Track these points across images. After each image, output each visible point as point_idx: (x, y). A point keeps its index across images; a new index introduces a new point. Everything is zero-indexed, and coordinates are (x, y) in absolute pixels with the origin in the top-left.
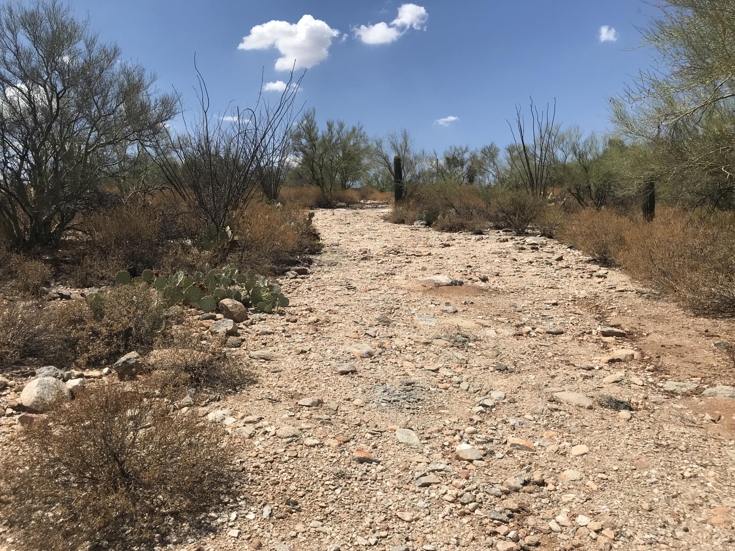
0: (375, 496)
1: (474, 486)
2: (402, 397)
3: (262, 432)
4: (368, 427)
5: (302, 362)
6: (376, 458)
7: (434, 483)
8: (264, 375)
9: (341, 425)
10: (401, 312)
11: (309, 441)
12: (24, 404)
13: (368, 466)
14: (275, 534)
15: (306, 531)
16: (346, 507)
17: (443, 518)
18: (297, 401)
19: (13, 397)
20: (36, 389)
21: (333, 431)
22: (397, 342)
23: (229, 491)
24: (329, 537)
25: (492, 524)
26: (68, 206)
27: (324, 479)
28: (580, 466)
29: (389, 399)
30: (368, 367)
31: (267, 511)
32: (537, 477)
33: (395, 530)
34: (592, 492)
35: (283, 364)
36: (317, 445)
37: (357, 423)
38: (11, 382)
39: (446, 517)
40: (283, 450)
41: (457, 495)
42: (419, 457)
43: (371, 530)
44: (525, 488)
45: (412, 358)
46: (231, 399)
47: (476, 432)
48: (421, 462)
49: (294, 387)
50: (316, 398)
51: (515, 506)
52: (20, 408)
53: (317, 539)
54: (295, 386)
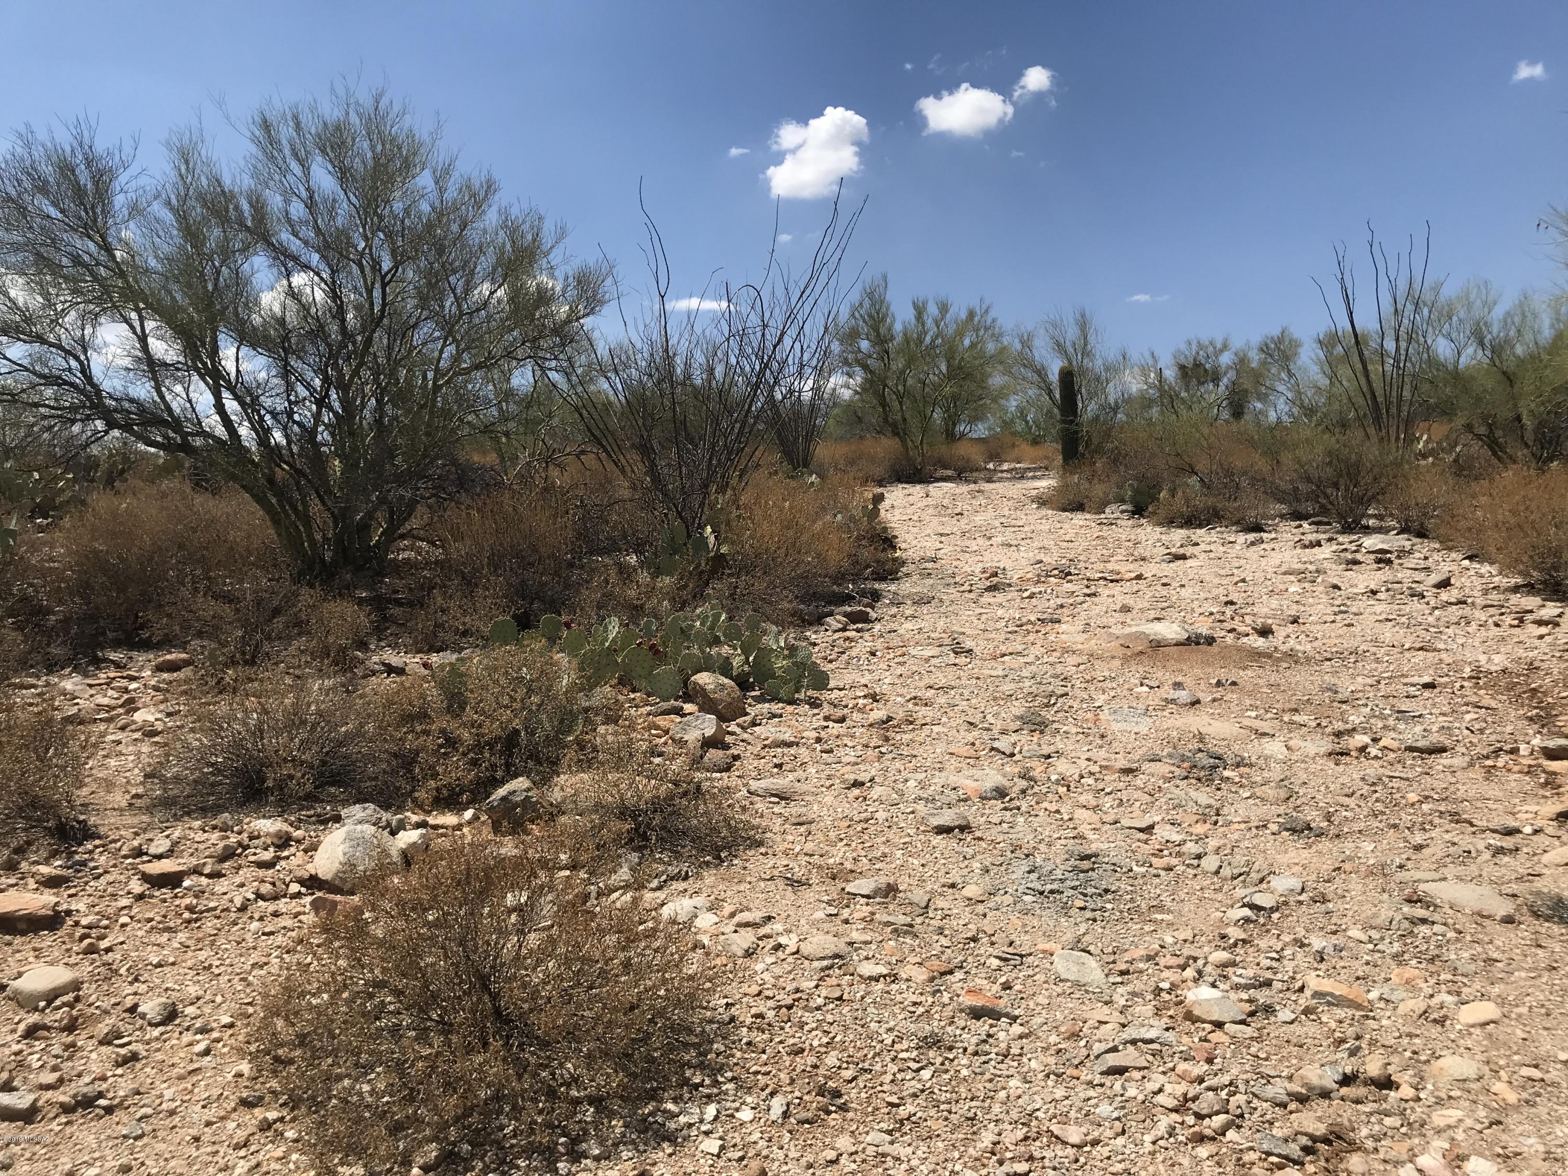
0: (1004, 1088)
1: (1226, 1079)
2: (1068, 883)
3: (770, 946)
4: (993, 944)
5: (855, 805)
6: (1009, 1010)
7: (1135, 1068)
8: (776, 828)
9: (936, 937)
10: (1071, 702)
11: (868, 969)
12: (320, 876)
13: (991, 1026)
14: (792, 1154)
15: (856, 1153)
16: (942, 1107)
17: (1154, 1143)
18: (844, 885)
19: (300, 862)
20: (342, 846)
21: (918, 950)
22: (1062, 767)
23: (702, 1063)
24: (904, 1166)
25: (1266, 1165)
26: (401, 491)
27: (897, 1047)
28: (1477, 1049)
29: (1041, 888)
30: (995, 819)
31: (777, 1105)
32: (1373, 1068)
33: (1047, 1163)
34: (1506, 1107)
35: (815, 807)
36: (884, 976)
37: (969, 935)
38: (299, 834)
39: (1161, 1143)
40: (814, 983)
41: (1185, 1095)
42: (1102, 1012)
43: (995, 1158)
44: (1344, 1091)
45: (1093, 802)
46: (709, 877)
47: (1234, 964)
48: (1106, 1023)
49: (838, 855)
50: (883, 880)
51: (1320, 1129)
52: (313, 883)
53: (880, 1170)
54: (841, 854)
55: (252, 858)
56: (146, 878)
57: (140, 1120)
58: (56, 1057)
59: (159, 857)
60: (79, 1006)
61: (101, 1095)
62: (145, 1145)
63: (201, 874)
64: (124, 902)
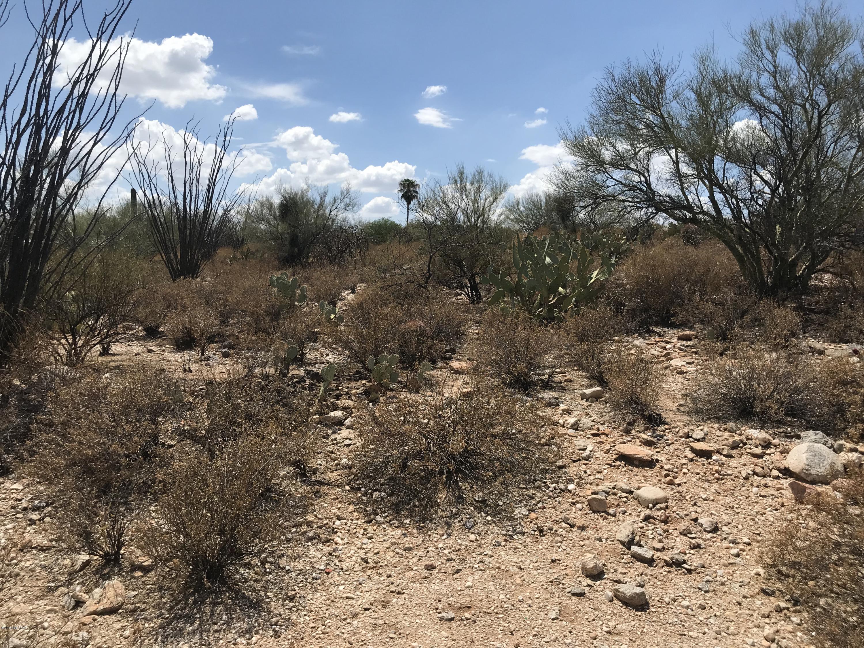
19: (778, 459)
20: (805, 455)
38: (776, 441)
55: (749, 451)
56: (693, 450)
57: (707, 582)
58: (660, 535)
59: (698, 440)
60: (668, 511)
61: (684, 562)
62: (711, 597)
63: (721, 454)
64: (685, 461)
